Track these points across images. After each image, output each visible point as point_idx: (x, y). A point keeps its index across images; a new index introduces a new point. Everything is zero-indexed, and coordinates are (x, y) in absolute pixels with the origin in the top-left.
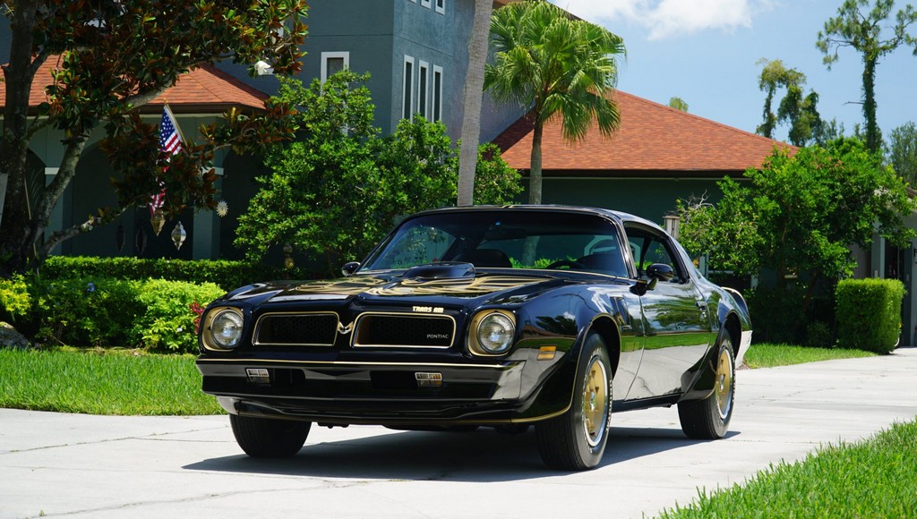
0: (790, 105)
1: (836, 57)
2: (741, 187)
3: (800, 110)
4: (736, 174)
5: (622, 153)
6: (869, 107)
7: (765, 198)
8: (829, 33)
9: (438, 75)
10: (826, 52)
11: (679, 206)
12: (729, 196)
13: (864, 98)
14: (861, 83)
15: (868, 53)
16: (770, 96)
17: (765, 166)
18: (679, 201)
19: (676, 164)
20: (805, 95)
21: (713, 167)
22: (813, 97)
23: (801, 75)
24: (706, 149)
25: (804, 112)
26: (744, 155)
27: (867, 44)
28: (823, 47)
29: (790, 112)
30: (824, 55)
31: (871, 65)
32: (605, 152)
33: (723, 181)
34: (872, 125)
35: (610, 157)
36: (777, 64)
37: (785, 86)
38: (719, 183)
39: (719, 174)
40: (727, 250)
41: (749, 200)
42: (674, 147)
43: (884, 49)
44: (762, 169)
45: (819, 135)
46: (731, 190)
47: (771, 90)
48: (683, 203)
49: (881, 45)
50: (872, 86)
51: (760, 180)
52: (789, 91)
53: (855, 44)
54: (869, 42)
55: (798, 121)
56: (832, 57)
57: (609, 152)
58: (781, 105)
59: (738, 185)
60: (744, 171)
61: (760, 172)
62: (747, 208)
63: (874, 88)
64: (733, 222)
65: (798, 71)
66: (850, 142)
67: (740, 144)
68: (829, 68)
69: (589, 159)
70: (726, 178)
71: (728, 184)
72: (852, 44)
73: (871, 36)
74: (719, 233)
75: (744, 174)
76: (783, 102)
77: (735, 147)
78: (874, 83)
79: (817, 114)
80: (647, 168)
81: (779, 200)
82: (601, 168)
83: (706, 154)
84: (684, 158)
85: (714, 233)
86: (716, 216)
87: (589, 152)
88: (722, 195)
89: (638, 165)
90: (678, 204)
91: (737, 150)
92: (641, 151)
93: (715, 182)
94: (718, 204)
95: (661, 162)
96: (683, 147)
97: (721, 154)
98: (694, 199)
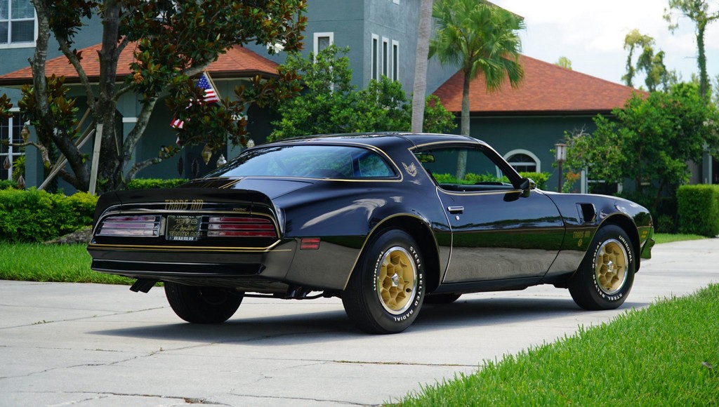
0: (646, 59)
1: (677, 25)
2: (609, 122)
3: (652, 63)
4: (606, 113)
5: (526, 99)
6: (702, 61)
7: (626, 130)
8: (671, 7)
9: (395, 47)
10: (670, 21)
11: (566, 136)
12: (601, 129)
13: (698, 54)
14: (696, 43)
15: (700, 22)
16: (631, 54)
17: (627, 106)
18: (565, 132)
19: (564, 106)
20: (655, 53)
21: (590, 108)
22: (661, 55)
23: (652, 39)
24: (584, 95)
25: (655, 65)
26: (611, 98)
27: (698, 16)
28: (668, 18)
29: (645, 65)
30: (668, 24)
31: (702, 30)
32: (514, 98)
33: (597, 118)
34: (704, 74)
35: (517, 102)
36: (636, 32)
37: (641, 47)
38: (594, 119)
39: (594, 112)
40: (601, 167)
41: (615, 130)
42: (562, 94)
43: (711, 18)
44: (625, 108)
45: (666, 81)
46: (602, 123)
47: (632, 49)
48: (568, 133)
49: (708, 16)
50: (703, 45)
51: (623, 116)
52: (645, 51)
53: (691, 16)
54: (700, 14)
55: (650, 71)
56: (675, 25)
57: (516, 98)
58: (639, 60)
59: (607, 120)
60: (611, 110)
61: (623, 111)
62: (613, 136)
63: (705, 47)
64: (604, 146)
65: (650, 36)
66: (688, 86)
67: (608, 91)
68: (673, 33)
69: (502, 103)
70: (599, 115)
71: (600, 119)
72: (688, 15)
73: (701, 10)
74: (594, 154)
75: (612, 113)
76: (640, 58)
77: (604, 93)
78: (704, 43)
79: (664, 67)
80: (543, 109)
81: (636, 130)
82: (511, 109)
83: (584, 98)
84: (568, 102)
85: (591, 154)
86: (592, 142)
87: (502, 98)
88: (596, 127)
89: (536, 108)
90: (565, 134)
91: (606, 96)
92: (539, 97)
93: (591, 118)
94: (593, 134)
95: (553, 104)
96: (568, 94)
97: (595, 98)
98: (577, 130)
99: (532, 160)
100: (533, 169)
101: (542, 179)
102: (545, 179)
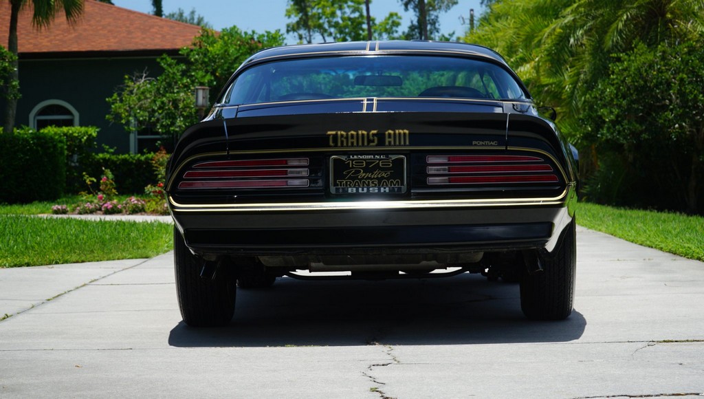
2: (178, 63)
4: (173, 53)
5: (57, 38)
7: (201, 73)
11: (126, 81)
12: (169, 72)
17: (195, 45)
18: (127, 77)
19: (108, 46)
21: (142, 47)
24: (129, 33)
26: (164, 36)
32: (42, 37)
33: (162, 59)
35: (48, 41)
38: (158, 60)
39: (159, 52)
40: (172, 117)
41: (184, 73)
42: (101, 32)
44: (193, 47)
46: (170, 65)
48: (130, 79)
57: (46, 37)
59: (174, 62)
60: (179, 50)
61: (192, 50)
62: (185, 81)
64: (174, 93)
67: (157, 28)
69: (31, 43)
70: (164, 56)
71: (166, 60)
74: (163, 103)
75: (180, 52)
80: (84, 50)
81: (213, 73)
82: (45, 50)
83: (130, 36)
84: (112, 40)
85: (158, 103)
86: (158, 89)
87: (28, 38)
88: (161, 71)
89: (75, 48)
90: (126, 79)
91: (156, 33)
92: (73, 35)
93: (155, 60)
94: (158, 78)
95: (93, 44)
96: (109, 31)
97: (144, 36)
98: (138, 74)
99: (69, 113)
100: (69, 123)
101: (91, 135)
102: (94, 134)
